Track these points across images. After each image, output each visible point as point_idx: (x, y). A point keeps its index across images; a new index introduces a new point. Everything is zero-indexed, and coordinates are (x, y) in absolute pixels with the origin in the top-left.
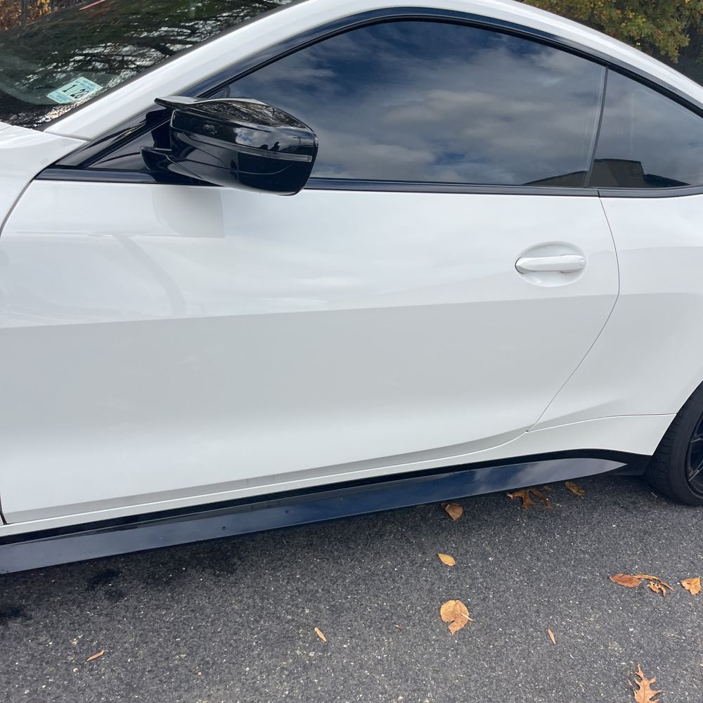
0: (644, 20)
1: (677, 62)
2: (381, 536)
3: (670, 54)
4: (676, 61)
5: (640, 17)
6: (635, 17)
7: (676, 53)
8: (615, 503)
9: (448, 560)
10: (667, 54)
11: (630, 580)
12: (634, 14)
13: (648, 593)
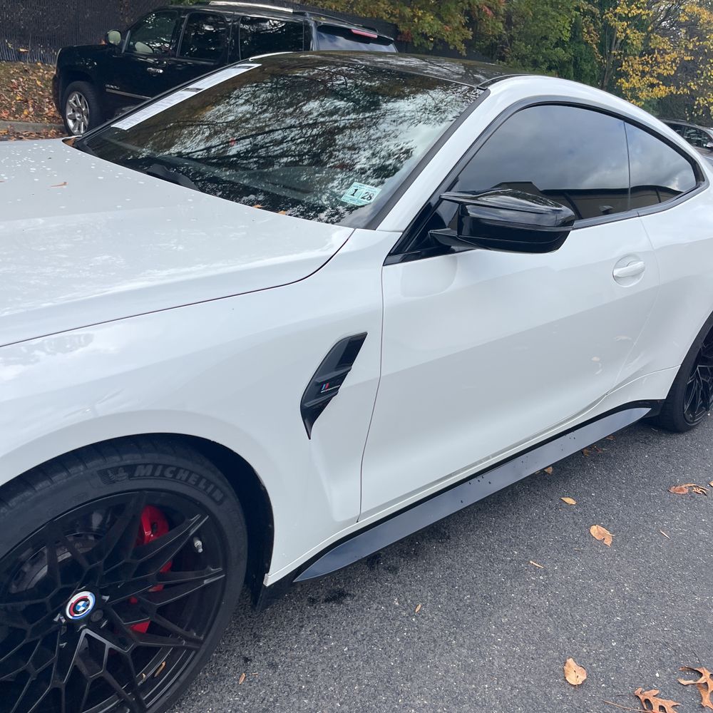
0: (432, 17)
1: (466, 55)
2: (517, 494)
3: (458, 48)
4: (464, 54)
5: (428, 15)
6: (424, 14)
7: (463, 47)
8: (636, 441)
9: (570, 501)
10: (455, 48)
11: (681, 490)
12: (422, 11)
13: (697, 496)
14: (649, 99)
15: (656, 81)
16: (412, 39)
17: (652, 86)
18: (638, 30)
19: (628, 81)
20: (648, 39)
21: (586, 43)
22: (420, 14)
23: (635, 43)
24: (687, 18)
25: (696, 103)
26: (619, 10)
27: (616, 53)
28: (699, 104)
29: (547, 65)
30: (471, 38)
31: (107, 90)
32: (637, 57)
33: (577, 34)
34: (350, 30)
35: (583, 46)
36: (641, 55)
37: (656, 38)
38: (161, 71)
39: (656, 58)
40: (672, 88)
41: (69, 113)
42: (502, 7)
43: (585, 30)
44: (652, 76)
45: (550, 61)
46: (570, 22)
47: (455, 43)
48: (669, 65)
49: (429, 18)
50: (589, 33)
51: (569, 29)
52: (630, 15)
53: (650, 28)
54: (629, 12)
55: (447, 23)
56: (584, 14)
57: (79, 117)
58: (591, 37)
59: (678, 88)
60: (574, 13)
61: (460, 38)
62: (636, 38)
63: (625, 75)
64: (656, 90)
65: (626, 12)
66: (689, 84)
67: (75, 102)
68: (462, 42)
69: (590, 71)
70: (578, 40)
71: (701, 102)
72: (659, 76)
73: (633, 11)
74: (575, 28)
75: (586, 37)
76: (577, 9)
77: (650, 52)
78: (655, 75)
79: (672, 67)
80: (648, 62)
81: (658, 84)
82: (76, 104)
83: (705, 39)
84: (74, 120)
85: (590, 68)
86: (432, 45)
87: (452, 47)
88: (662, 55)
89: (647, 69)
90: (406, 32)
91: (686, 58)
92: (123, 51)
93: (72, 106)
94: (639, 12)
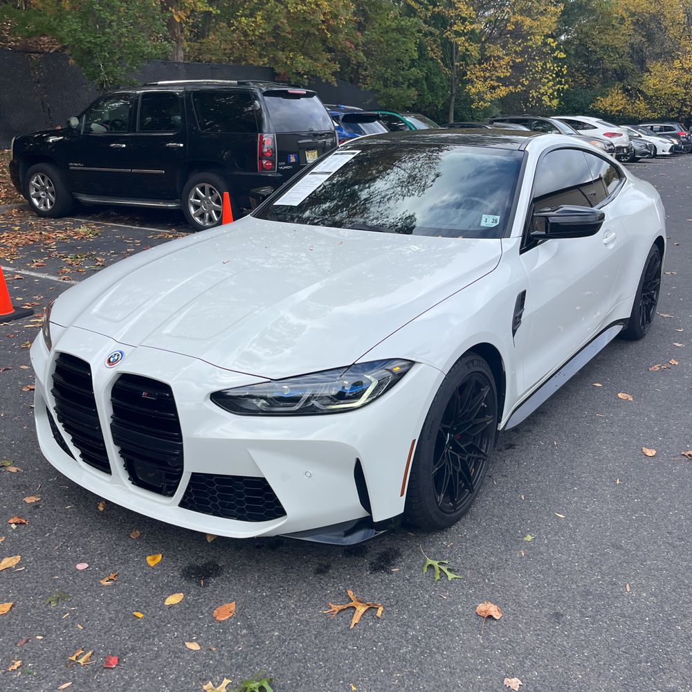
0: (303, 57)
5: (298, 55)
6: (295, 55)
12: (293, 53)
14: (493, 99)
15: (496, 84)
16: (289, 78)
17: (493, 88)
18: (473, 42)
19: (473, 87)
20: (483, 49)
21: (432, 59)
22: (291, 56)
23: (473, 54)
24: (513, 27)
25: (531, 96)
26: (455, 28)
27: (458, 64)
28: (533, 96)
29: (407, 83)
30: (339, 70)
31: (71, 168)
32: (477, 66)
33: (423, 52)
34: (287, 91)
35: (430, 63)
36: (480, 64)
37: (489, 47)
38: (124, 146)
39: (493, 64)
40: (511, 87)
41: (33, 193)
42: (360, 40)
43: (429, 48)
44: (492, 80)
45: (409, 80)
46: (415, 43)
47: (326, 76)
48: (504, 68)
49: (301, 58)
50: (432, 50)
51: (416, 49)
52: (465, 31)
53: (483, 39)
54: (465, 28)
55: (316, 60)
56: (425, 35)
57: (43, 195)
58: (435, 53)
59: (516, 87)
60: (417, 35)
61: (329, 72)
62: (474, 49)
63: (471, 81)
64: (498, 91)
65: (462, 28)
66: (521, 81)
67: (37, 182)
68: (332, 75)
69: (440, 82)
70: (424, 58)
71: (535, 94)
72: (499, 79)
73: (467, 27)
74: (421, 48)
75: (431, 54)
76: (419, 31)
77: (488, 59)
78: (494, 77)
79: (507, 70)
80: (487, 69)
81: (498, 86)
82: (39, 184)
83: (527, 40)
84: (39, 199)
85: (439, 80)
86: (307, 81)
87: (324, 81)
88: (497, 61)
89: (488, 75)
90: (282, 73)
91: (517, 61)
92: (82, 133)
93: (34, 186)
94: (472, 27)
